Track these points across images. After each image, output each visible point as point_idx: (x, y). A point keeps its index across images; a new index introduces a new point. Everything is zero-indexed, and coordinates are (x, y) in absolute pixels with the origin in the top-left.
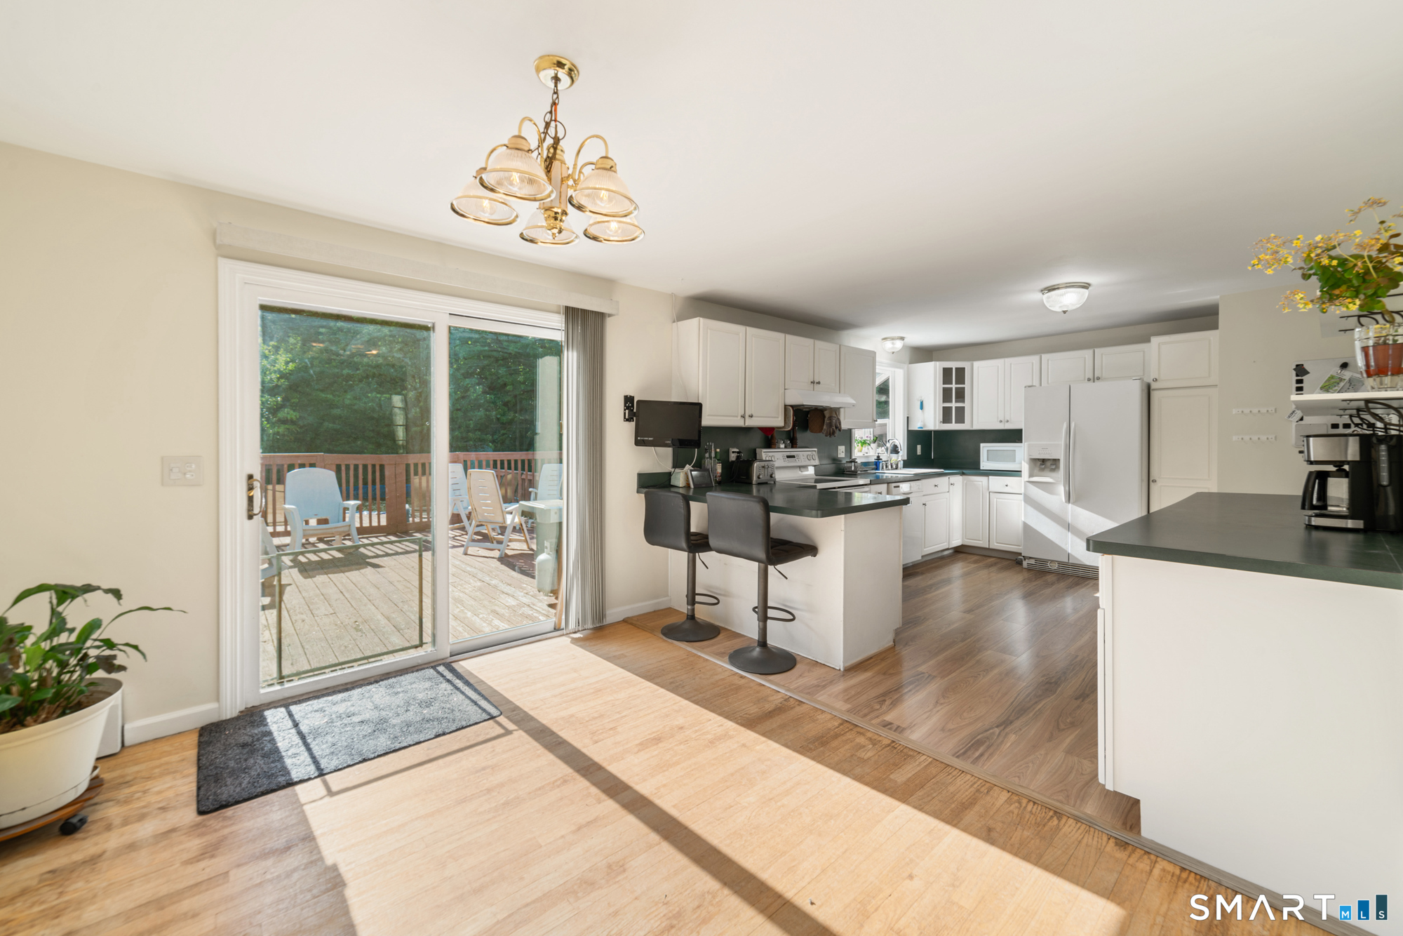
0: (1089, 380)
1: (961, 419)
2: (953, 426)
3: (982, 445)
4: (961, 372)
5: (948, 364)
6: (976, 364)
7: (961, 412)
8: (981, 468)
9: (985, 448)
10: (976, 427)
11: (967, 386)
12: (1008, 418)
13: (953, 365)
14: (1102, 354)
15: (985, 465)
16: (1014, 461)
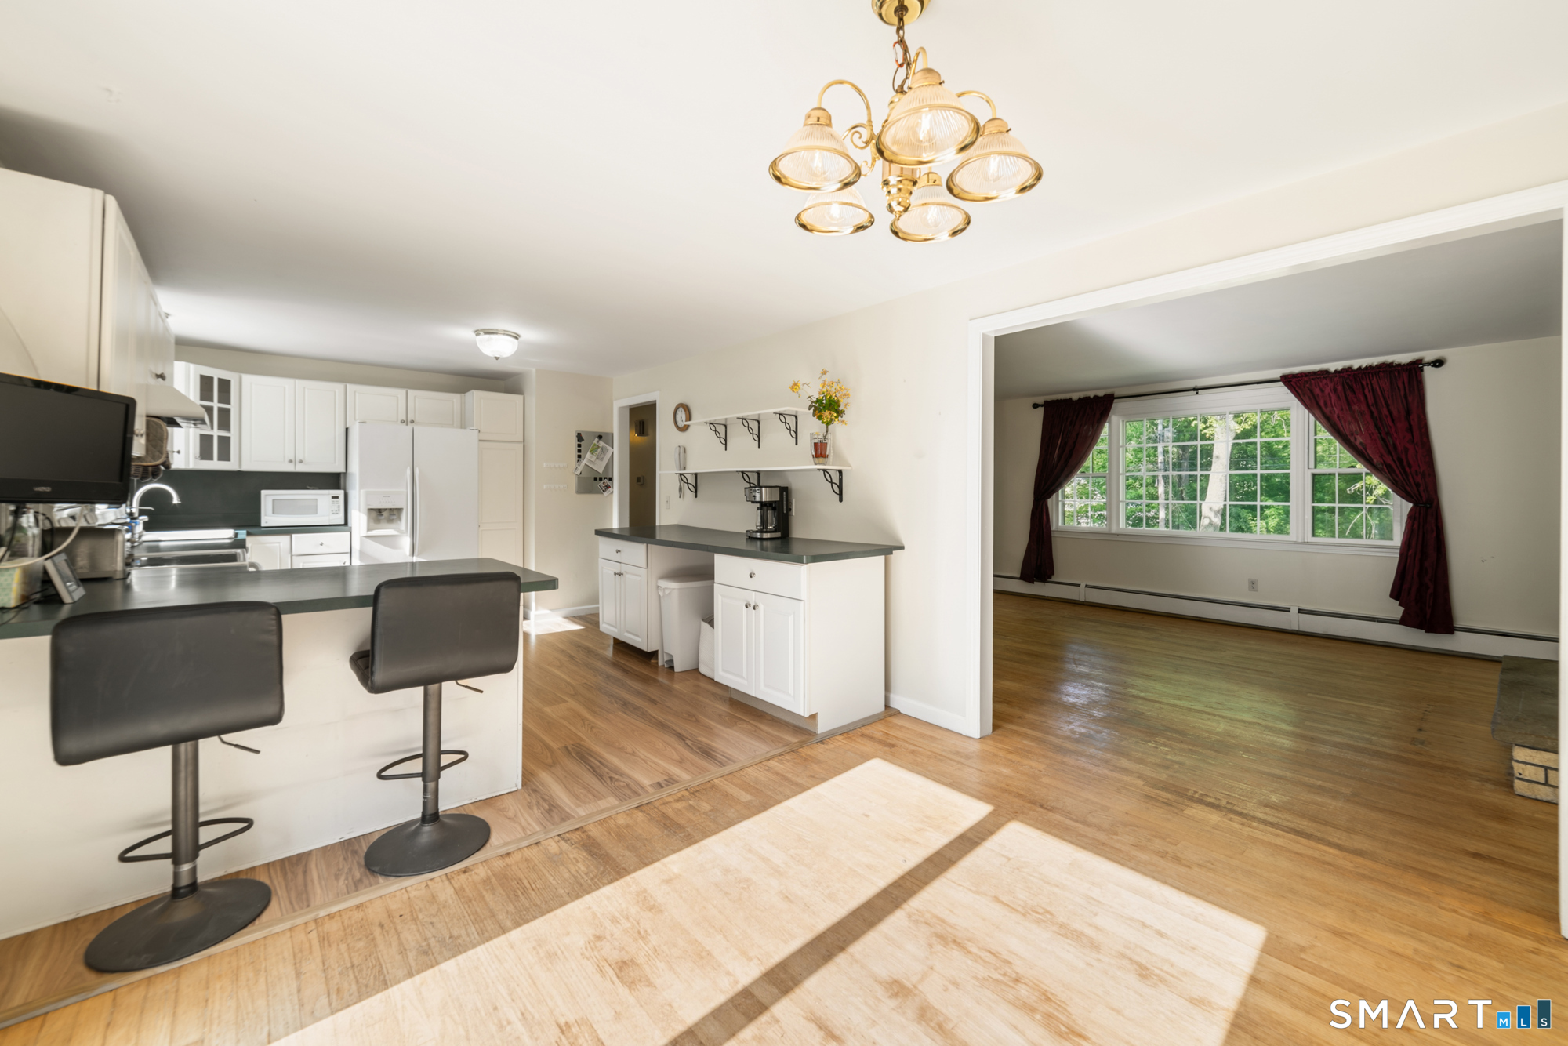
0: (403, 422)
1: (225, 455)
2: (215, 465)
3: (263, 492)
4: (225, 385)
5: (208, 371)
6: (247, 379)
7: (225, 443)
8: (263, 525)
9: (268, 497)
10: (248, 466)
11: (233, 407)
12: (299, 457)
13: (216, 374)
14: (415, 397)
15: (268, 519)
16: (316, 512)
